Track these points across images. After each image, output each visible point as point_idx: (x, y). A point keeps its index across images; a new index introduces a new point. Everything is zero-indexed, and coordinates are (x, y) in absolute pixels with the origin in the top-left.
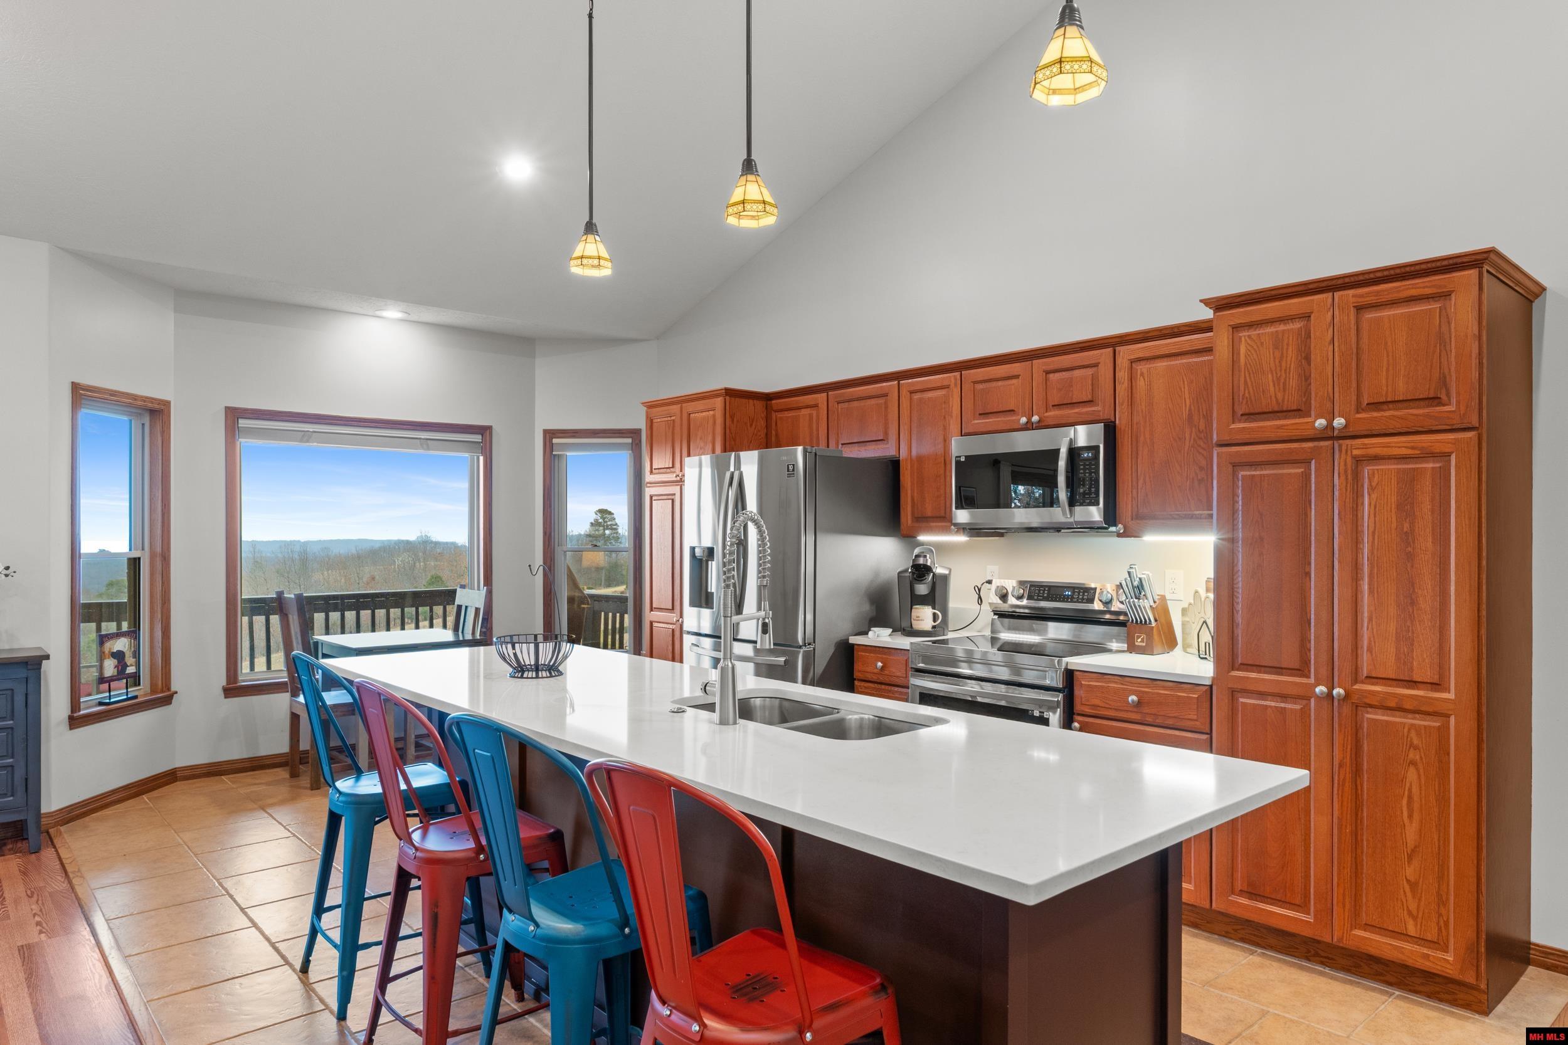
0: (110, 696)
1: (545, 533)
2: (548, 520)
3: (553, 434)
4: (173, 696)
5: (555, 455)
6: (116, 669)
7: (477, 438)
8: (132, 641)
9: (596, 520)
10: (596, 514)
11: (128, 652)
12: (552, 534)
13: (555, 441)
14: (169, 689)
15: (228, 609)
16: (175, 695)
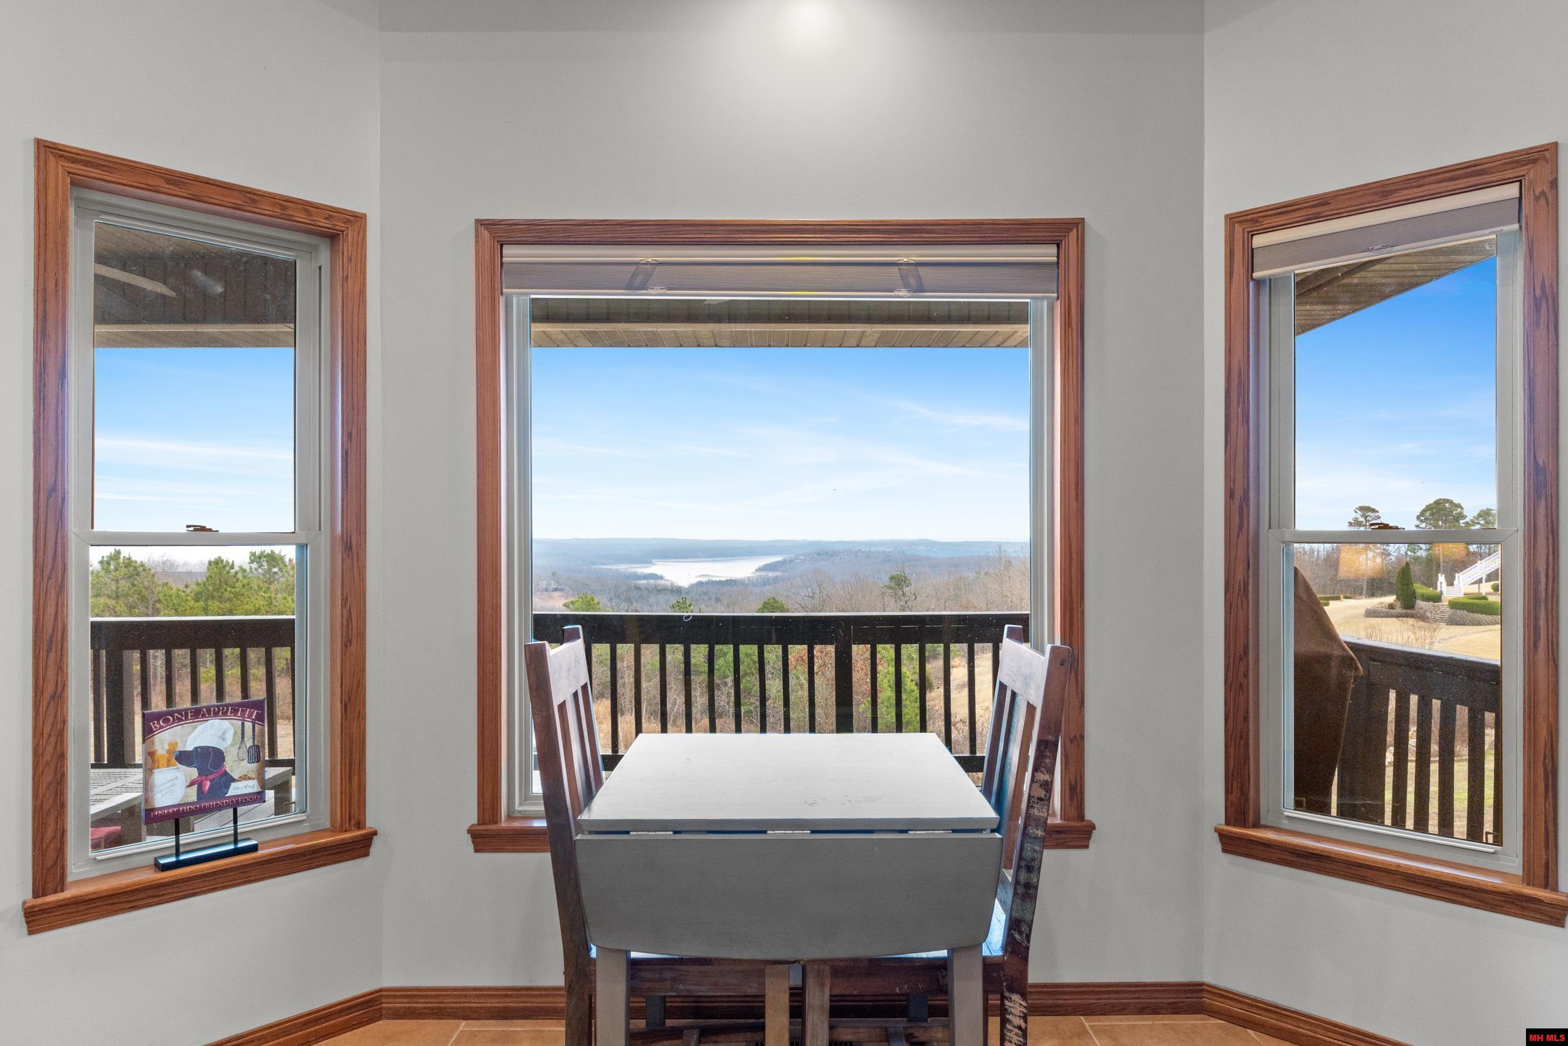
0: (177, 846)
1: (1230, 494)
2: (1240, 458)
3: (1255, 221)
4: (372, 838)
5: (1259, 283)
6: (195, 787)
7: (1046, 253)
8: (248, 725)
9: (1356, 519)
10: (1356, 512)
11: (235, 751)
12: (1252, 494)
13: (1259, 241)
14: (360, 825)
15: (481, 661)
16: (374, 837)
